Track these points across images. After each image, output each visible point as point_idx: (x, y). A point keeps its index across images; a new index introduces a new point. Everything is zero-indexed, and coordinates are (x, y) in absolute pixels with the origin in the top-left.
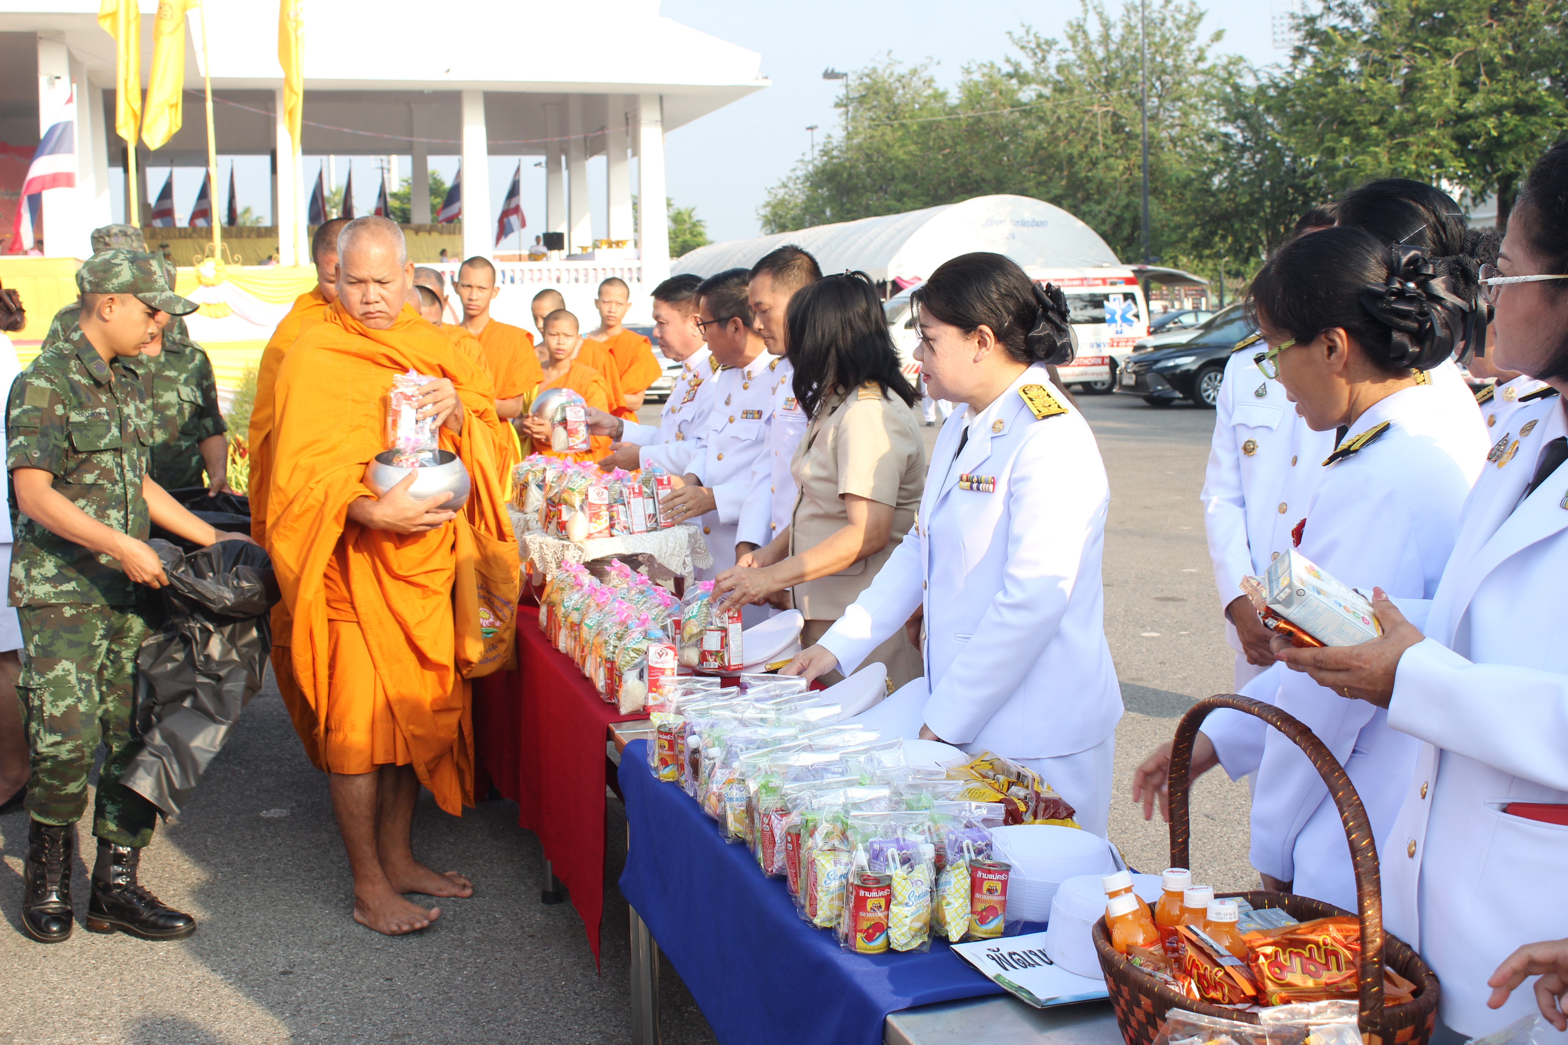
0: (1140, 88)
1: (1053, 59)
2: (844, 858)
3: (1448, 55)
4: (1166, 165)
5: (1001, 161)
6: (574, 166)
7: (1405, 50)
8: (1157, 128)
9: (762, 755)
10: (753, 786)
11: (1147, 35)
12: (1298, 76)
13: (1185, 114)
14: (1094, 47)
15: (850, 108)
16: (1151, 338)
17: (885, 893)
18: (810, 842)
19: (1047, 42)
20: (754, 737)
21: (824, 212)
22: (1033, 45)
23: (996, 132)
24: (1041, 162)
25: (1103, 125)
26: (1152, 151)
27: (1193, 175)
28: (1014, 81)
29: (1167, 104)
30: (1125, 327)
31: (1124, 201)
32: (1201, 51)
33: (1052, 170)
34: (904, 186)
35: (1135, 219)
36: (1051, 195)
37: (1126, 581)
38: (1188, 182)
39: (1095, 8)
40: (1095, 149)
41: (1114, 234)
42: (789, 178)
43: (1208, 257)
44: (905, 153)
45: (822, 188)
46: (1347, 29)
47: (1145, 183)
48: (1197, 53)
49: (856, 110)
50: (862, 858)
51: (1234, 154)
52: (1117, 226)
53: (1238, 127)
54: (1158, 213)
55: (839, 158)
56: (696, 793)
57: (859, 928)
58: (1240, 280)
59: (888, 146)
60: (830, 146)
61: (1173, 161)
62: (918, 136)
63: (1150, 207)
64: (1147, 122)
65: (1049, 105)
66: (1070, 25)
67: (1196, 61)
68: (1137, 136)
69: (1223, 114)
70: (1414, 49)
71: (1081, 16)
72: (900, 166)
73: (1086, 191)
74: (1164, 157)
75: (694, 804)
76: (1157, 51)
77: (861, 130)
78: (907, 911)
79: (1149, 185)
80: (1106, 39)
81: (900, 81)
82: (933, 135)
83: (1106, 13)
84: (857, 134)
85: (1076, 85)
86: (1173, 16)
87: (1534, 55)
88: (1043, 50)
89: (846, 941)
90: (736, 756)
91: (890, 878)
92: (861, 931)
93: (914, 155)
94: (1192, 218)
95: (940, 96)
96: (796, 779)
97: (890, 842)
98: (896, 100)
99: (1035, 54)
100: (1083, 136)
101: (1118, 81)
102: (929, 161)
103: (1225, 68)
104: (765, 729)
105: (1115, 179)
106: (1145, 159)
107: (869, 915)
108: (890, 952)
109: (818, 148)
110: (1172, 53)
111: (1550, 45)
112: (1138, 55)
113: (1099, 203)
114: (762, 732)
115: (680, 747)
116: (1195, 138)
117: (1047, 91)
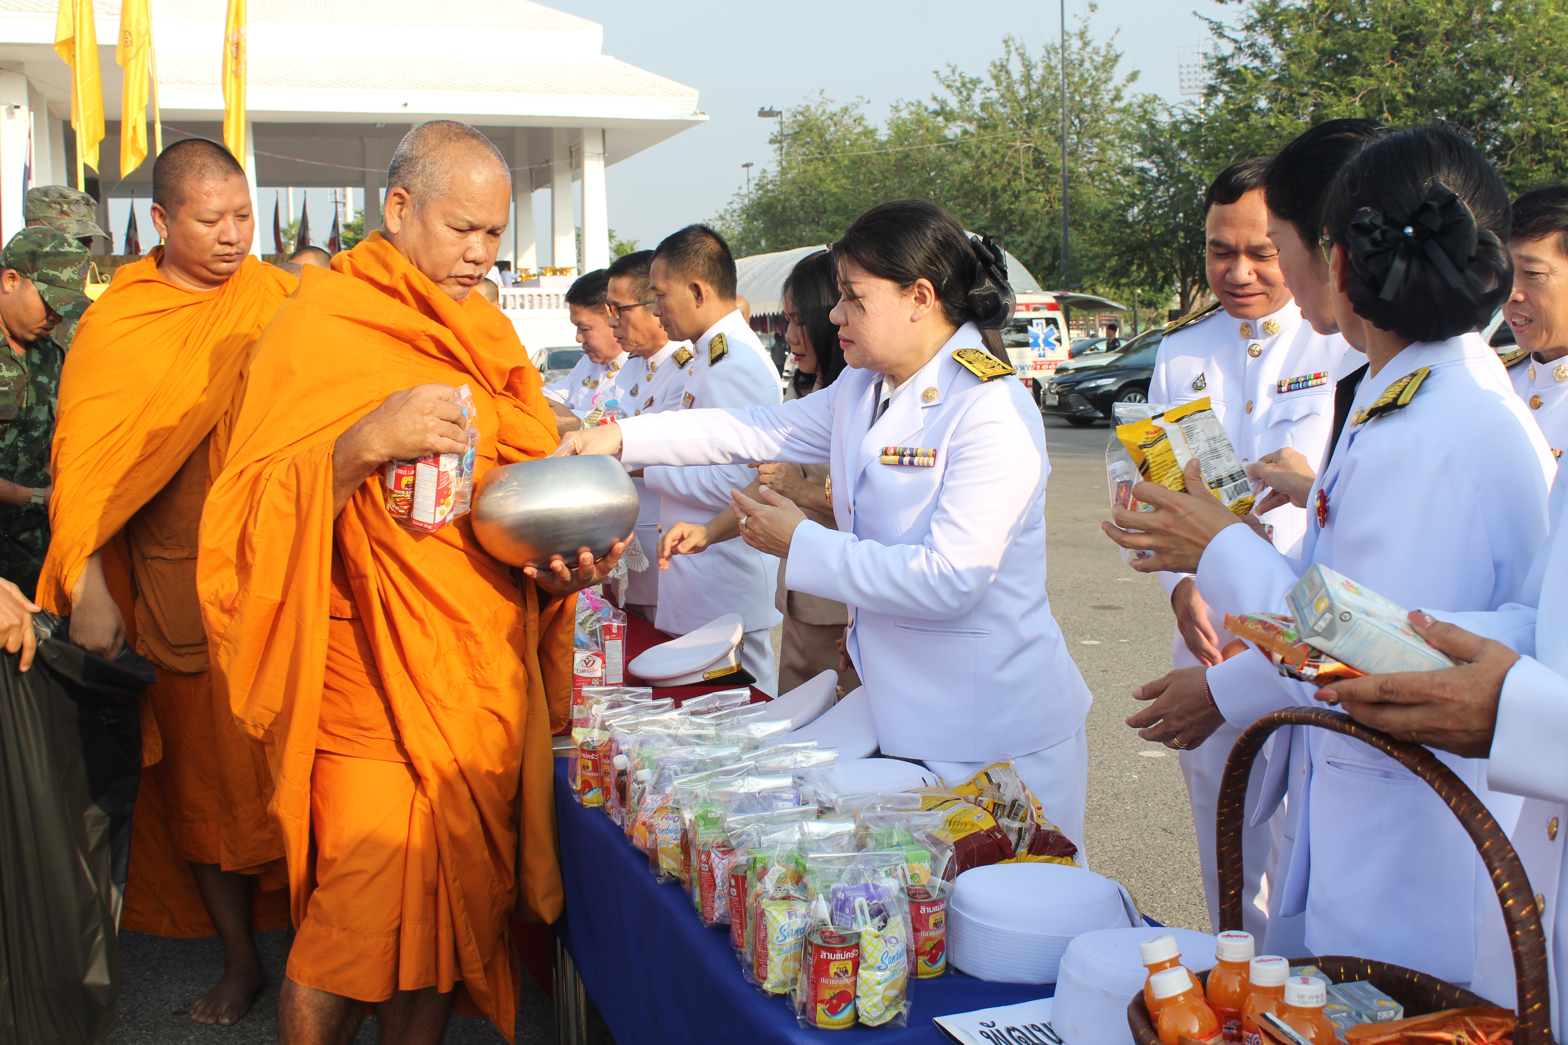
0: (1060, 125)
1: (978, 98)
2: (801, 908)
3: (1352, 92)
4: (1085, 198)
5: (928, 194)
6: (520, 198)
7: (1312, 88)
8: (1077, 164)
9: (700, 780)
10: (688, 816)
11: (1066, 75)
12: (1211, 112)
13: (1103, 150)
14: (1016, 87)
15: (784, 144)
16: (1072, 361)
17: (852, 954)
18: (759, 887)
19: (972, 81)
20: (691, 757)
21: (759, 243)
22: (959, 84)
23: (923, 167)
24: (966, 195)
25: (1025, 159)
26: (1072, 184)
27: (1110, 207)
28: (940, 119)
29: (1085, 141)
30: (1048, 351)
31: (1045, 232)
32: (1118, 91)
33: (977, 203)
34: (835, 218)
35: (1056, 249)
36: (976, 226)
37: (1062, 590)
38: (1105, 215)
39: (1017, 49)
40: (1017, 183)
41: (1035, 263)
42: (726, 210)
43: (1125, 285)
44: (837, 186)
45: (757, 220)
46: (1256, 68)
47: (1065, 215)
48: (1114, 93)
49: (790, 146)
50: (823, 909)
51: (1150, 187)
52: (1038, 256)
53: (1153, 162)
54: (1078, 244)
55: (773, 191)
56: (623, 821)
57: (820, 998)
58: (1153, 309)
59: (821, 180)
60: (765, 181)
61: (1092, 195)
62: (849, 171)
63: (1069, 239)
64: (1067, 158)
65: (974, 141)
66: (994, 64)
67: (1112, 101)
68: (1057, 171)
69: (1139, 150)
70: (1320, 87)
71: (1005, 57)
72: (831, 199)
73: (1009, 222)
74: (1082, 190)
75: (622, 835)
76: (1075, 91)
77: (794, 164)
78: (879, 975)
79: (1069, 217)
80: (1027, 78)
81: (831, 119)
82: (863, 170)
83: (1027, 54)
84: (791, 168)
85: (999, 122)
86: (1090, 58)
87: (1433, 94)
88: (968, 89)
89: (804, 1012)
90: (670, 779)
91: (859, 935)
92: (822, 1002)
93: (845, 189)
94: (1110, 248)
95: (869, 133)
96: (740, 810)
97: (857, 889)
98: (828, 137)
99: (960, 92)
100: (1006, 171)
101: (1039, 118)
102: (860, 194)
103: (1141, 106)
104: (704, 748)
105: (1036, 211)
106: (1065, 193)
107: (833, 982)
108: (858, 1026)
109: (753, 183)
110: (1090, 93)
111: (1447, 84)
112: (1058, 94)
113: (1021, 233)
114: (701, 752)
115: (606, 767)
116: (1112, 173)
117: (972, 128)
